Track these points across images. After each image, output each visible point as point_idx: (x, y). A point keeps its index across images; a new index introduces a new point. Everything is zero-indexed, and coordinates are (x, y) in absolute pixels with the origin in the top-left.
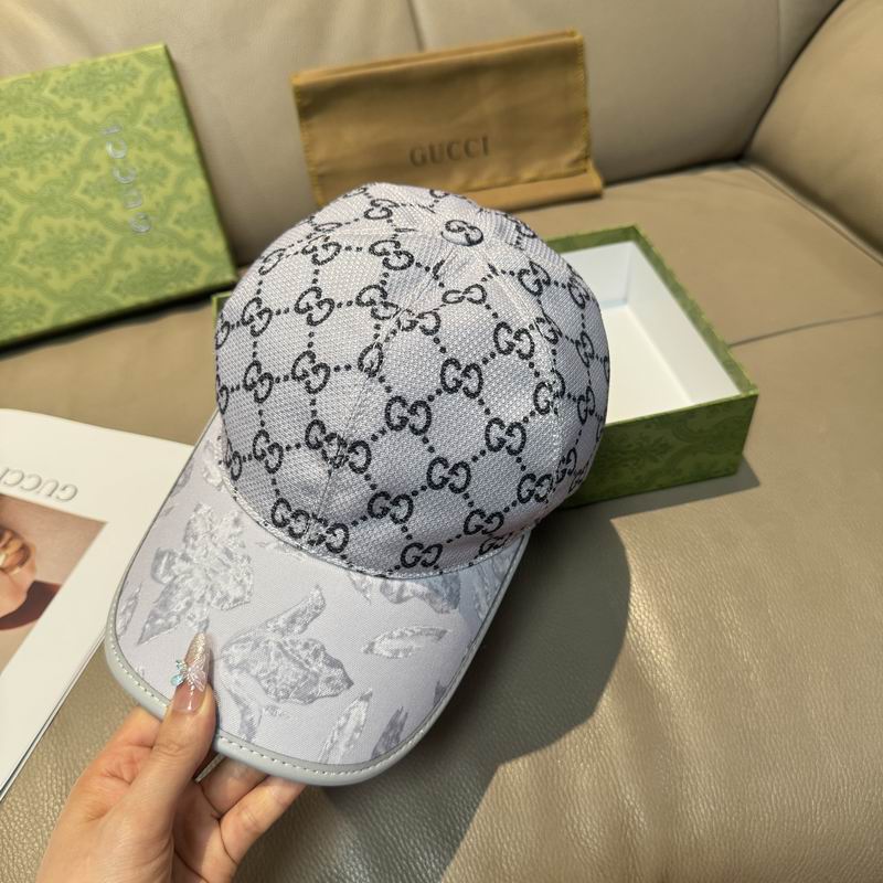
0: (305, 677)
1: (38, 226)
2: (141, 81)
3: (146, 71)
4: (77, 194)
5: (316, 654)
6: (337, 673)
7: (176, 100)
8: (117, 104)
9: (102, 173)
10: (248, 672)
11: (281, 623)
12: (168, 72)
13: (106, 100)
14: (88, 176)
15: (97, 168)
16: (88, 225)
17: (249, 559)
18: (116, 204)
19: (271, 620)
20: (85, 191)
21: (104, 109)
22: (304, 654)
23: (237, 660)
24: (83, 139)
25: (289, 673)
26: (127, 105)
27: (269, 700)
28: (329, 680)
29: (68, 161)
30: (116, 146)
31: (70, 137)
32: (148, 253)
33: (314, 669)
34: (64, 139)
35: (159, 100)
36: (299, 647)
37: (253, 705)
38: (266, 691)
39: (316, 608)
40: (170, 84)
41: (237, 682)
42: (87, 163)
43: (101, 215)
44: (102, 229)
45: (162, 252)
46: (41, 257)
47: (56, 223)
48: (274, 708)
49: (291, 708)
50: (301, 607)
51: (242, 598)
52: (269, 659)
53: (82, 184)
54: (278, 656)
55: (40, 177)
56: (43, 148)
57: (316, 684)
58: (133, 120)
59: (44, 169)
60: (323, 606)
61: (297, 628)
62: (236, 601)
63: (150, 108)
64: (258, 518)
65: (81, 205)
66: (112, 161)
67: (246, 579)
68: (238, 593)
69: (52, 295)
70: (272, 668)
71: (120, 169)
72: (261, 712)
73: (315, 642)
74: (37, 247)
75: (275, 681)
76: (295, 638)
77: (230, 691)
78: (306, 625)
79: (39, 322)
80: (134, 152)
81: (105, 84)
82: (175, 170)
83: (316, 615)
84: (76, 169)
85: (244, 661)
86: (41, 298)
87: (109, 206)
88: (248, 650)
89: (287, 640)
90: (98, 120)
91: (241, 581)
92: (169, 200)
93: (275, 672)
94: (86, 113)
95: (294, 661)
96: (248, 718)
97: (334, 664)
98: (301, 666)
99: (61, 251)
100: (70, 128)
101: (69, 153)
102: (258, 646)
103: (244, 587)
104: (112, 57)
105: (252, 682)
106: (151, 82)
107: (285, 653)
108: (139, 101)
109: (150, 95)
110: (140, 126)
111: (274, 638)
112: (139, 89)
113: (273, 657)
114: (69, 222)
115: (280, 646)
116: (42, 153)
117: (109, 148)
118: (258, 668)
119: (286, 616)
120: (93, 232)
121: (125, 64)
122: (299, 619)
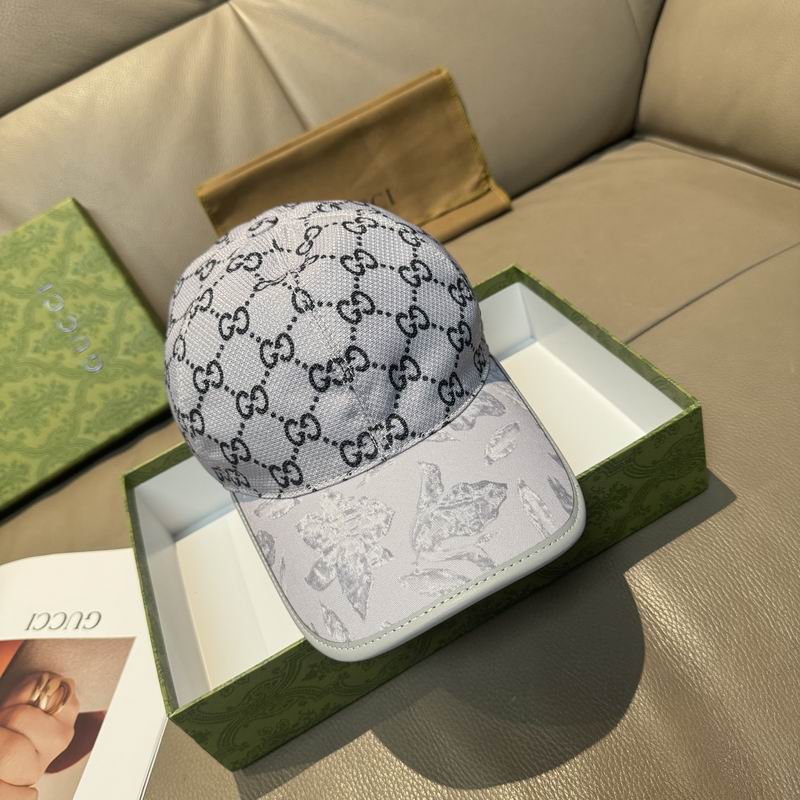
0: (477, 506)
5: (466, 490)
6: (490, 487)
10: (443, 539)
11: (426, 499)
16: (47, 380)
17: (364, 498)
18: (67, 353)
19: (419, 504)
20: (36, 350)
22: (459, 497)
23: (429, 542)
25: (466, 514)
27: (474, 537)
28: (491, 494)
32: (107, 388)
33: (475, 498)
36: (452, 497)
37: (470, 550)
38: (466, 535)
39: (434, 472)
41: (444, 551)
43: (56, 367)
44: (59, 379)
45: (120, 384)
48: (483, 537)
49: (490, 527)
50: (426, 480)
51: (388, 516)
52: (446, 520)
54: (448, 514)
57: (487, 504)
60: (436, 467)
61: (438, 491)
62: (386, 522)
63: (74, 258)
64: (341, 479)
65: (35, 364)
66: (52, 315)
67: (376, 507)
68: (382, 517)
70: (453, 523)
71: (61, 320)
72: (479, 547)
73: (457, 486)
75: (464, 526)
76: (444, 495)
77: (447, 559)
78: (440, 484)
81: (29, 249)
82: (111, 306)
83: (439, 475)
85: (434, 538)
87: (61, 357)
88: (427, 531)
89: (441, 501)
91: (376, 511)
92: (114, 335)
93: (458, 522)
95: (460, 505)
96: (476, 558)
97: (482, 484)
98: (467, 504)
99: (28, 411)
102: (429, 522)
103: (381, 511)
104: (28, 224)
105: (453, 540)
107: (449, 508)
111: (433, 508)
113: (446, 517)
114: (29, 382)
115: (441, 508)
117: (47, 305)
118: (446, 531)
119: (424, 491)
120: (53, 385)
121: (42, 227)
122: (432, 487)
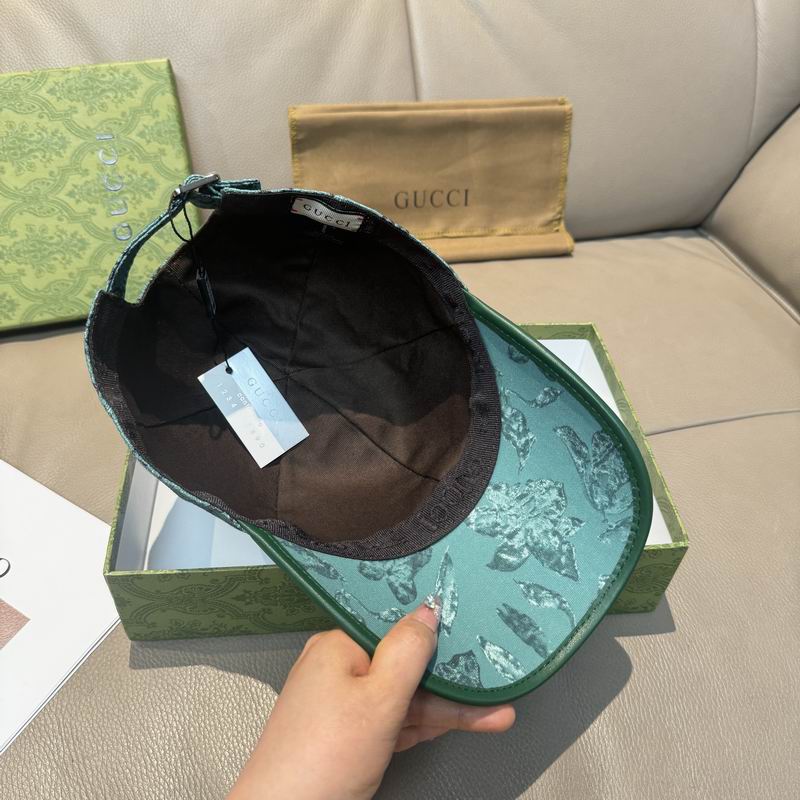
1: (18, 223)
2: (140, 93)
3: (147, 83)
4: (62, 196)
7: (173, 116)
8: (114, 112)
9: (89, 178)
12: (168, 88)
13: (103, 107)
14: (75, 179)
15: (86, 172)
21: (99, 116)
24: (75, 142)
26: (123, 114)
29: (57, 163)
30: (106, 153)
31: (62, 138)
34: (56, 140)
35: (156, 113)
40: (168, 98)
42: (75, 166)
46: (18, 253)
47: (38, 222)
53: (69, 187)
55: (27, 175)
56: (33, 147)
58: (127, 130)
59: (31, 167)
69: (24, 292)
74: (15, 243)
79: (7, 317)
80: (124, 161)
84: (64, 171)
86: (12, 294)
90: (92, 126)
94: (80, 118)
100: (63, 129)
101: (59, 154)
106: (150, 95)
108: (136, 112)
109: (147, 107)
110: (133, 136)
112: (137, 100)
116: (31, 151)
117: (100, 154)
